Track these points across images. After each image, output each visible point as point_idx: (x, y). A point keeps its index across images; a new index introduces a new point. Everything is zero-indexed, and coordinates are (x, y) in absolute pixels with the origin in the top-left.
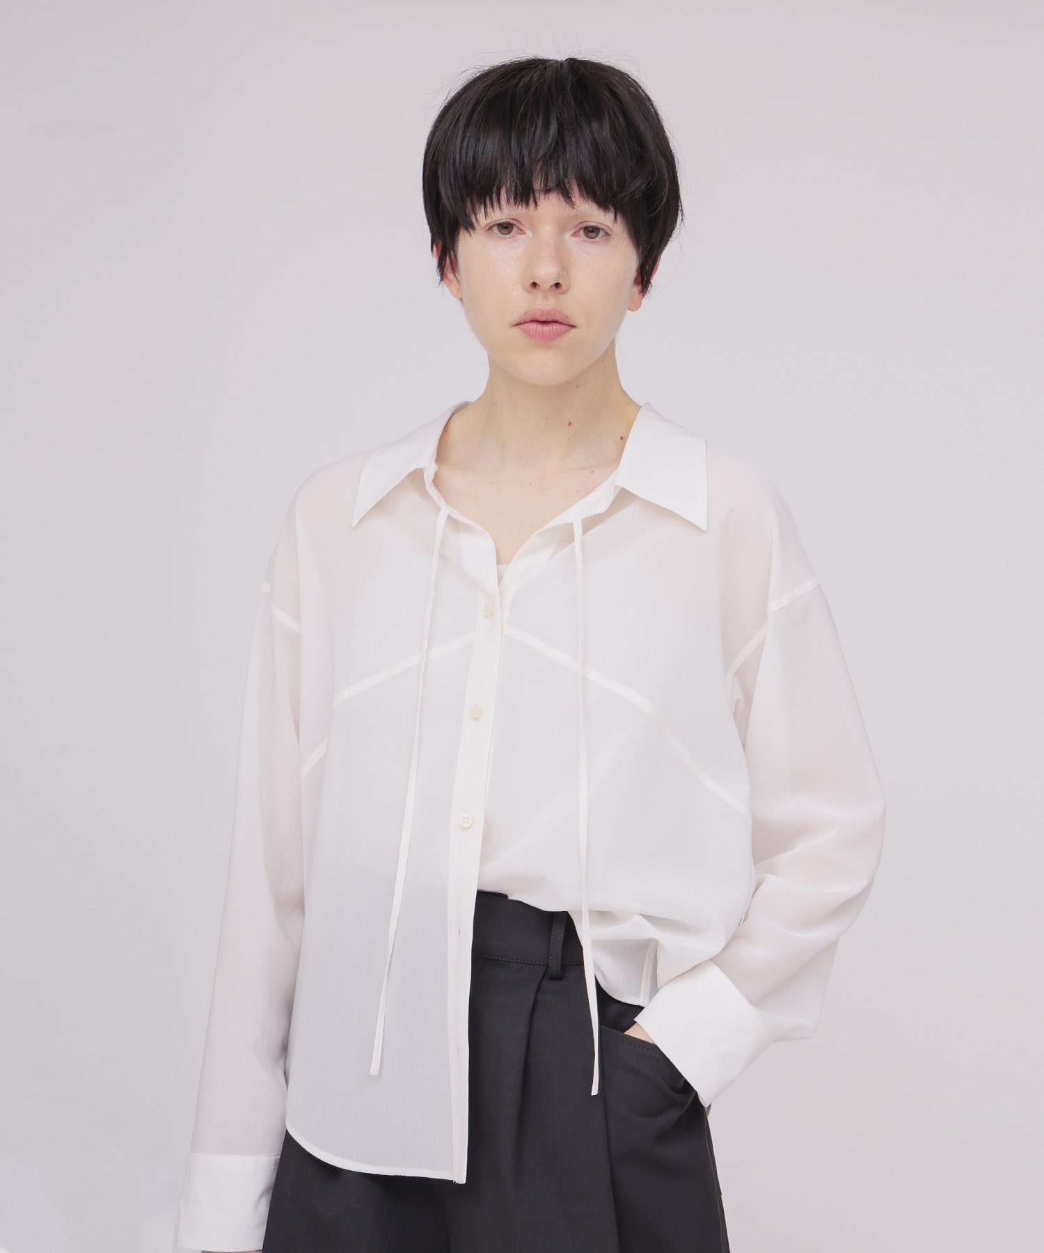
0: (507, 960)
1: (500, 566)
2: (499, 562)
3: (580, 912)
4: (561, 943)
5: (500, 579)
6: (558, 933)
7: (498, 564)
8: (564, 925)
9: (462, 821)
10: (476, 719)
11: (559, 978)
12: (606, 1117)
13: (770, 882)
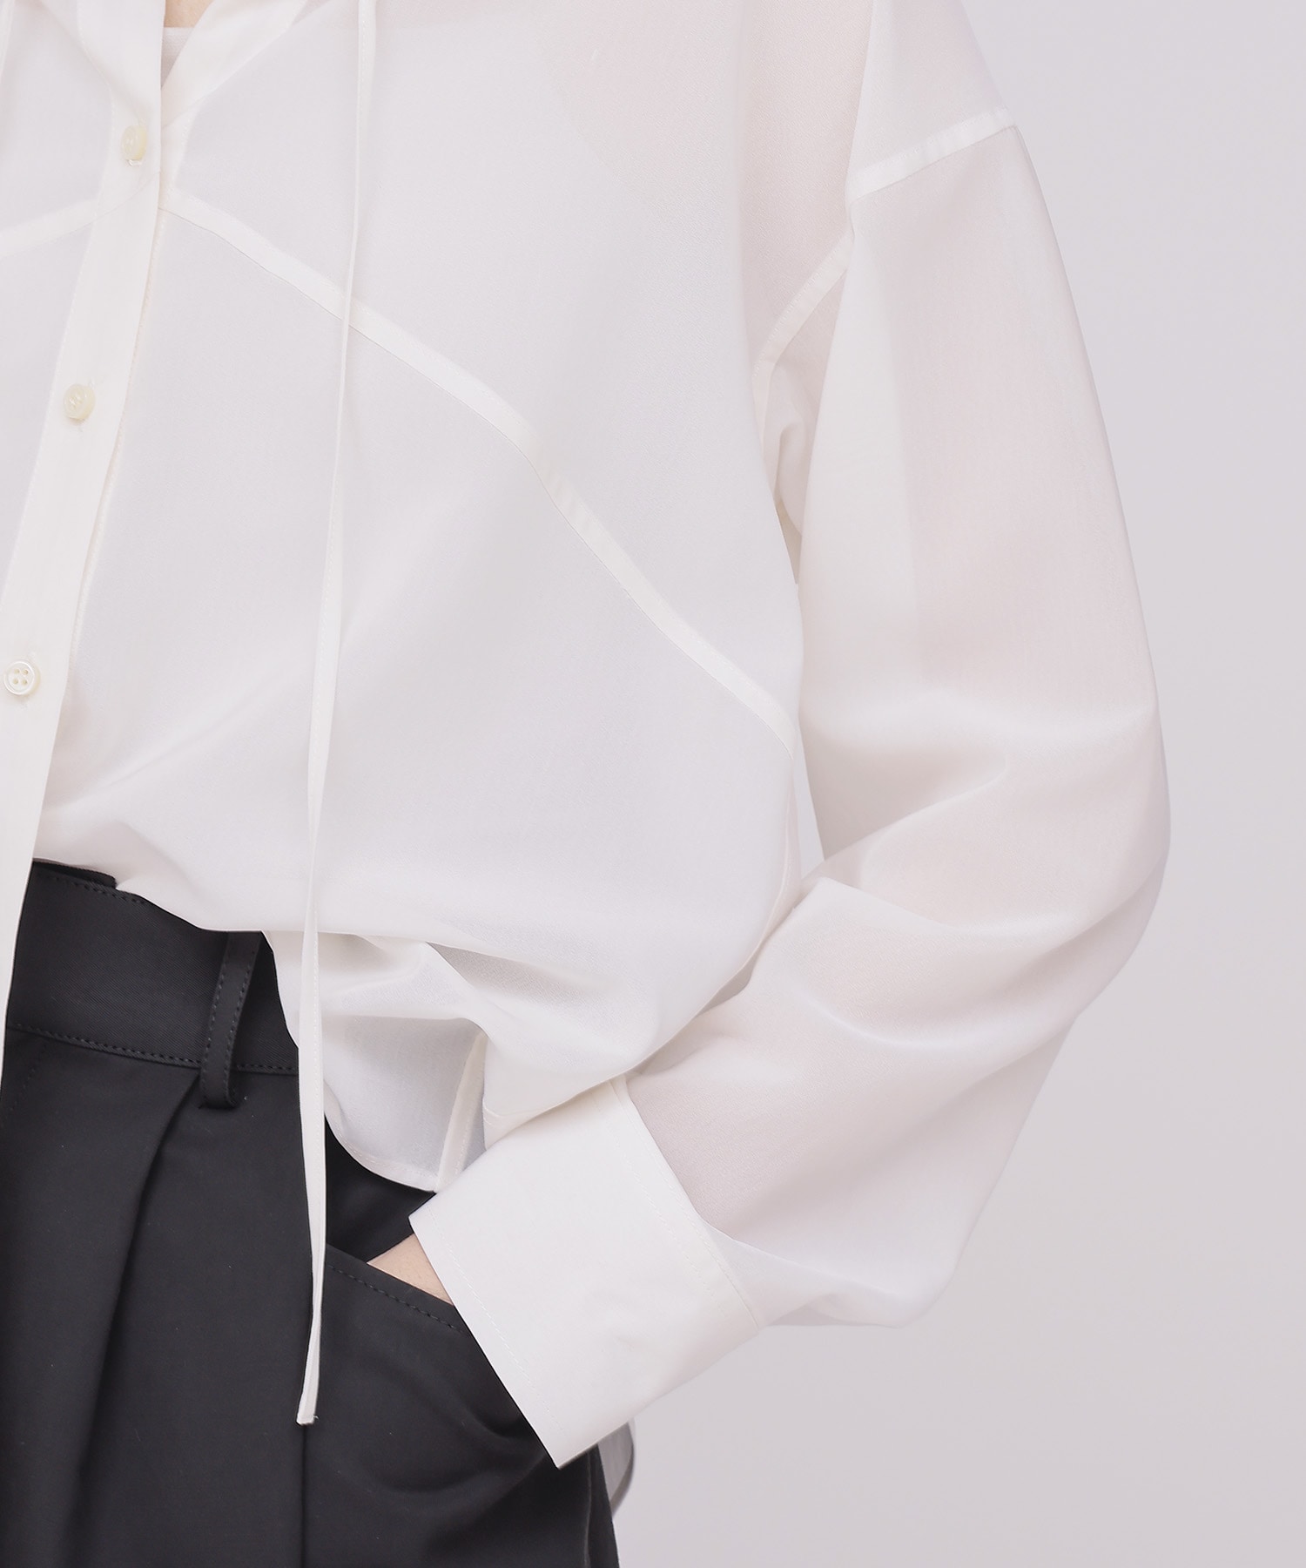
0: (101, 1047)
1: (169, 30)
2: (168, 22)
3: (296, 937)
4: (238, 1014)
5: (167, 63)
6: (234, 988)
7: (165, 26)
8: (250, 968)
9: (12, 677)
10: (77, 421)
11: (225, 1106)
12: (304, 1482)
13: (827, 893)
